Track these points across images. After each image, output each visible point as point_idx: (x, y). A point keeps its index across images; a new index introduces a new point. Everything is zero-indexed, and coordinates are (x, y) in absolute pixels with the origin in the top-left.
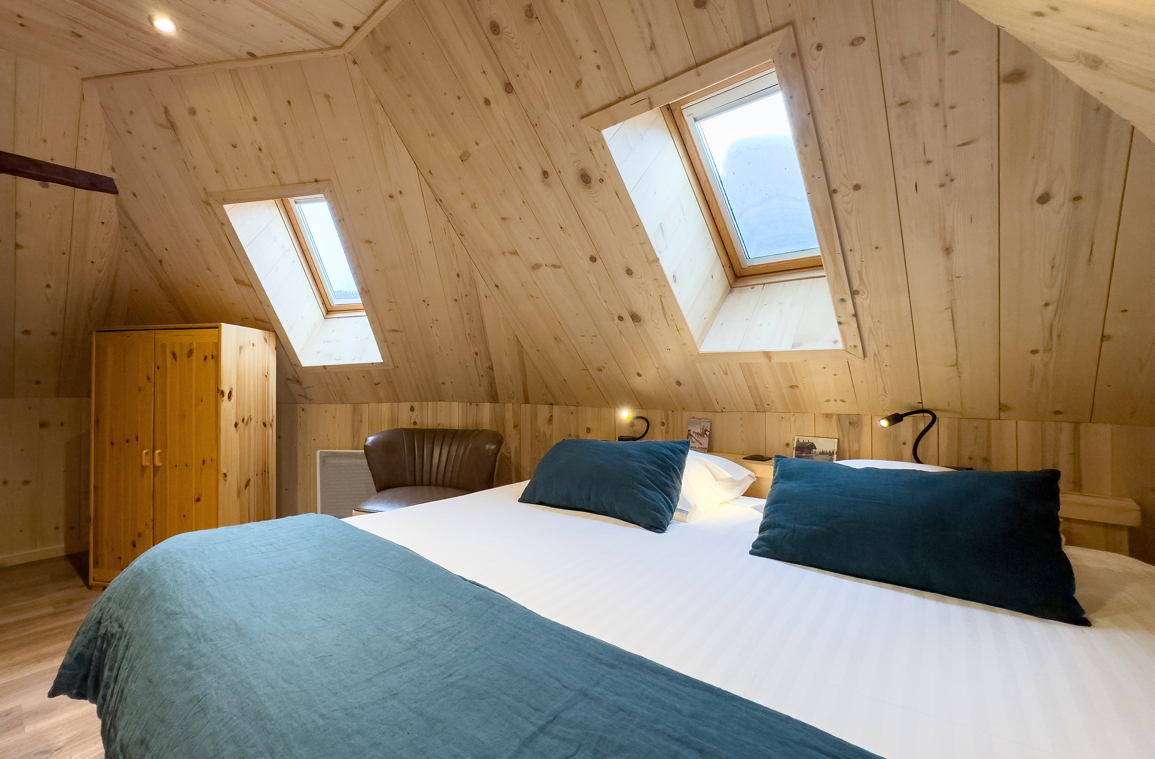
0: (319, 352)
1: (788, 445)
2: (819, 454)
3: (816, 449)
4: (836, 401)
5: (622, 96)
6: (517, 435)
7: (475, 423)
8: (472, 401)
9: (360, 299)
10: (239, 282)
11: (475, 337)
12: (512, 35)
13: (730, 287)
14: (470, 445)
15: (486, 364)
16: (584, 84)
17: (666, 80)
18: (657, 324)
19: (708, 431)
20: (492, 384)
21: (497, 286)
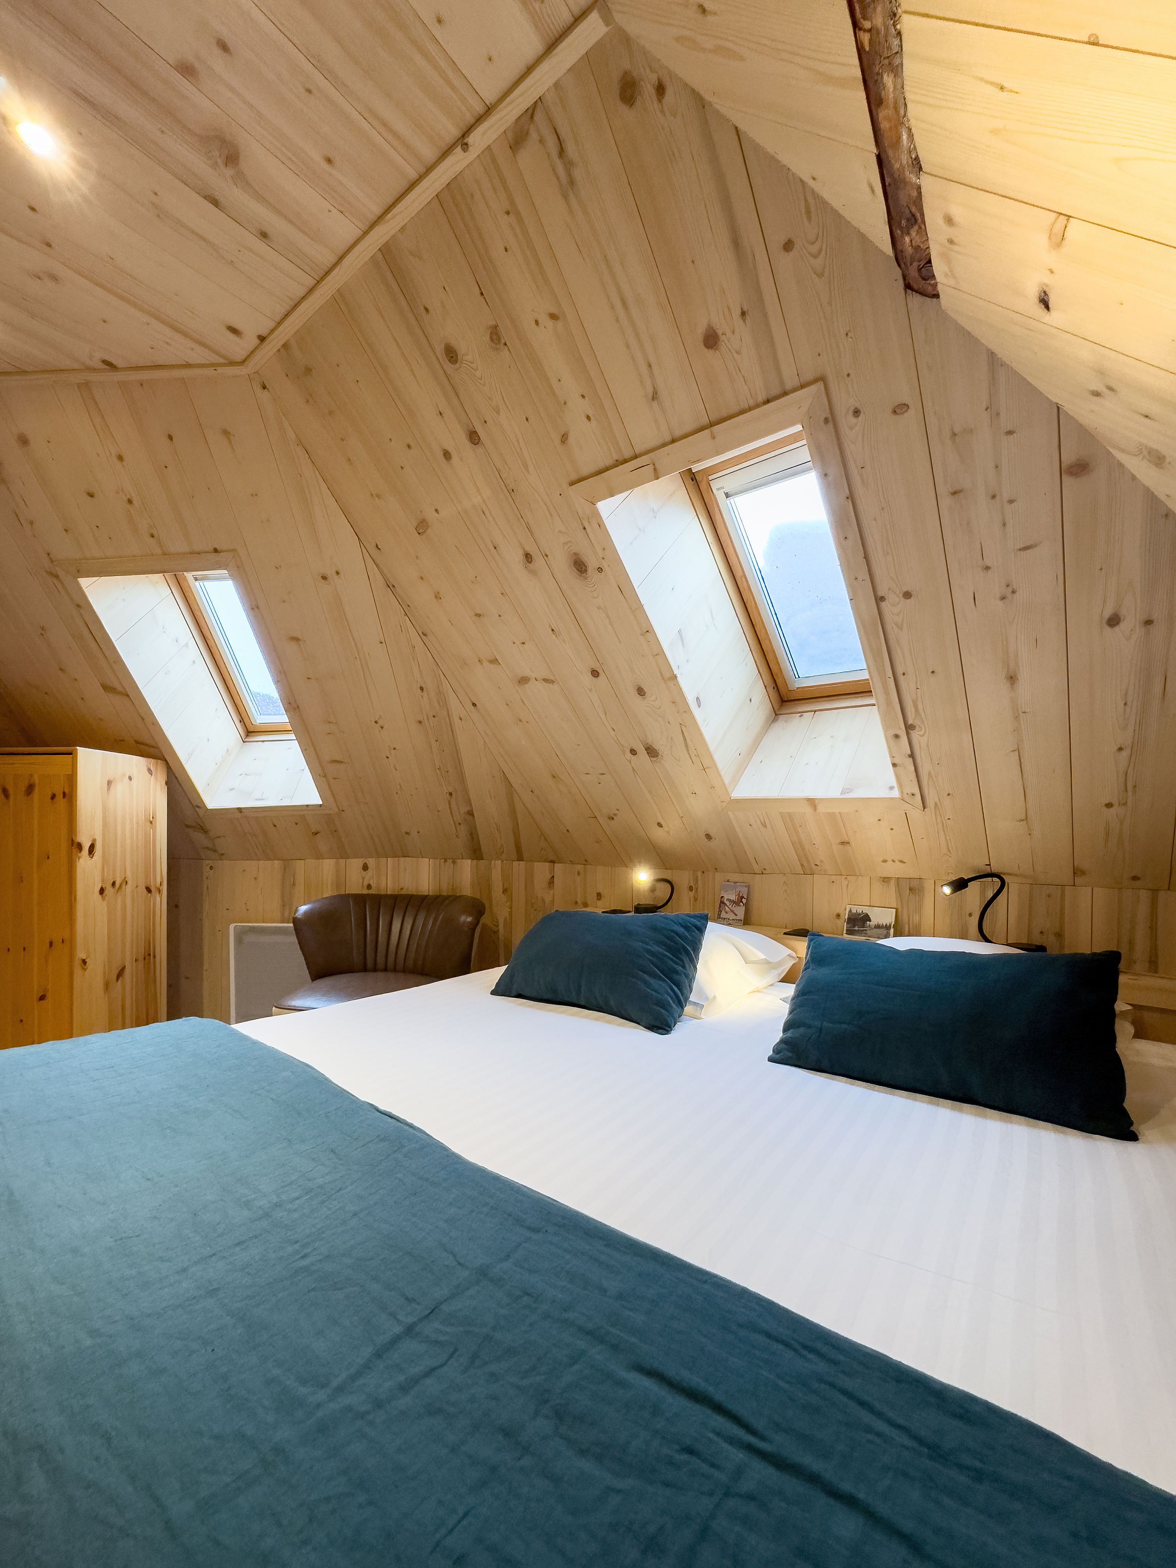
0: (233, 789)
1: (838, 916)
2: (875, 928)
3: (870, 921)
4: (893, 861)
5: (621, 459)
6: (506, 902)
7: (451, 887)
8: (448, 857)
9: (286, 716)
10: (107, 688)
11: (448, 772)
12: (473, 365)
13: (774, 715)
14: (441, 917)
15: (464, 809)
16: (571, 439)
17: (673, 441)
18: (679, 761)
19: (745, 899)
20: (473, 835)
21: (474, 705)
